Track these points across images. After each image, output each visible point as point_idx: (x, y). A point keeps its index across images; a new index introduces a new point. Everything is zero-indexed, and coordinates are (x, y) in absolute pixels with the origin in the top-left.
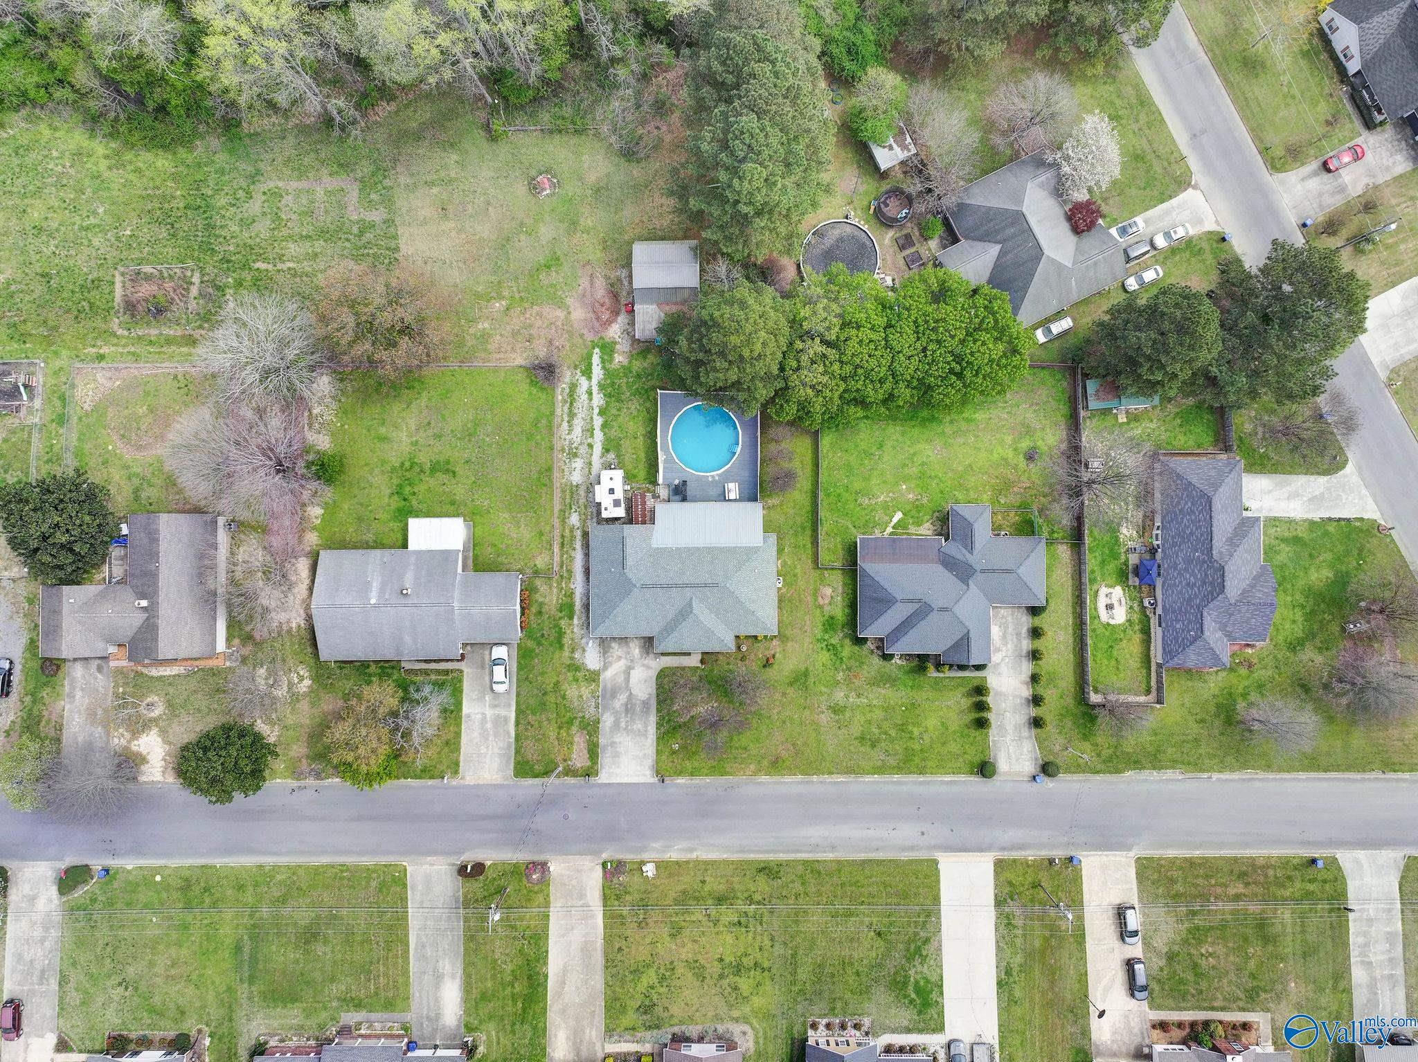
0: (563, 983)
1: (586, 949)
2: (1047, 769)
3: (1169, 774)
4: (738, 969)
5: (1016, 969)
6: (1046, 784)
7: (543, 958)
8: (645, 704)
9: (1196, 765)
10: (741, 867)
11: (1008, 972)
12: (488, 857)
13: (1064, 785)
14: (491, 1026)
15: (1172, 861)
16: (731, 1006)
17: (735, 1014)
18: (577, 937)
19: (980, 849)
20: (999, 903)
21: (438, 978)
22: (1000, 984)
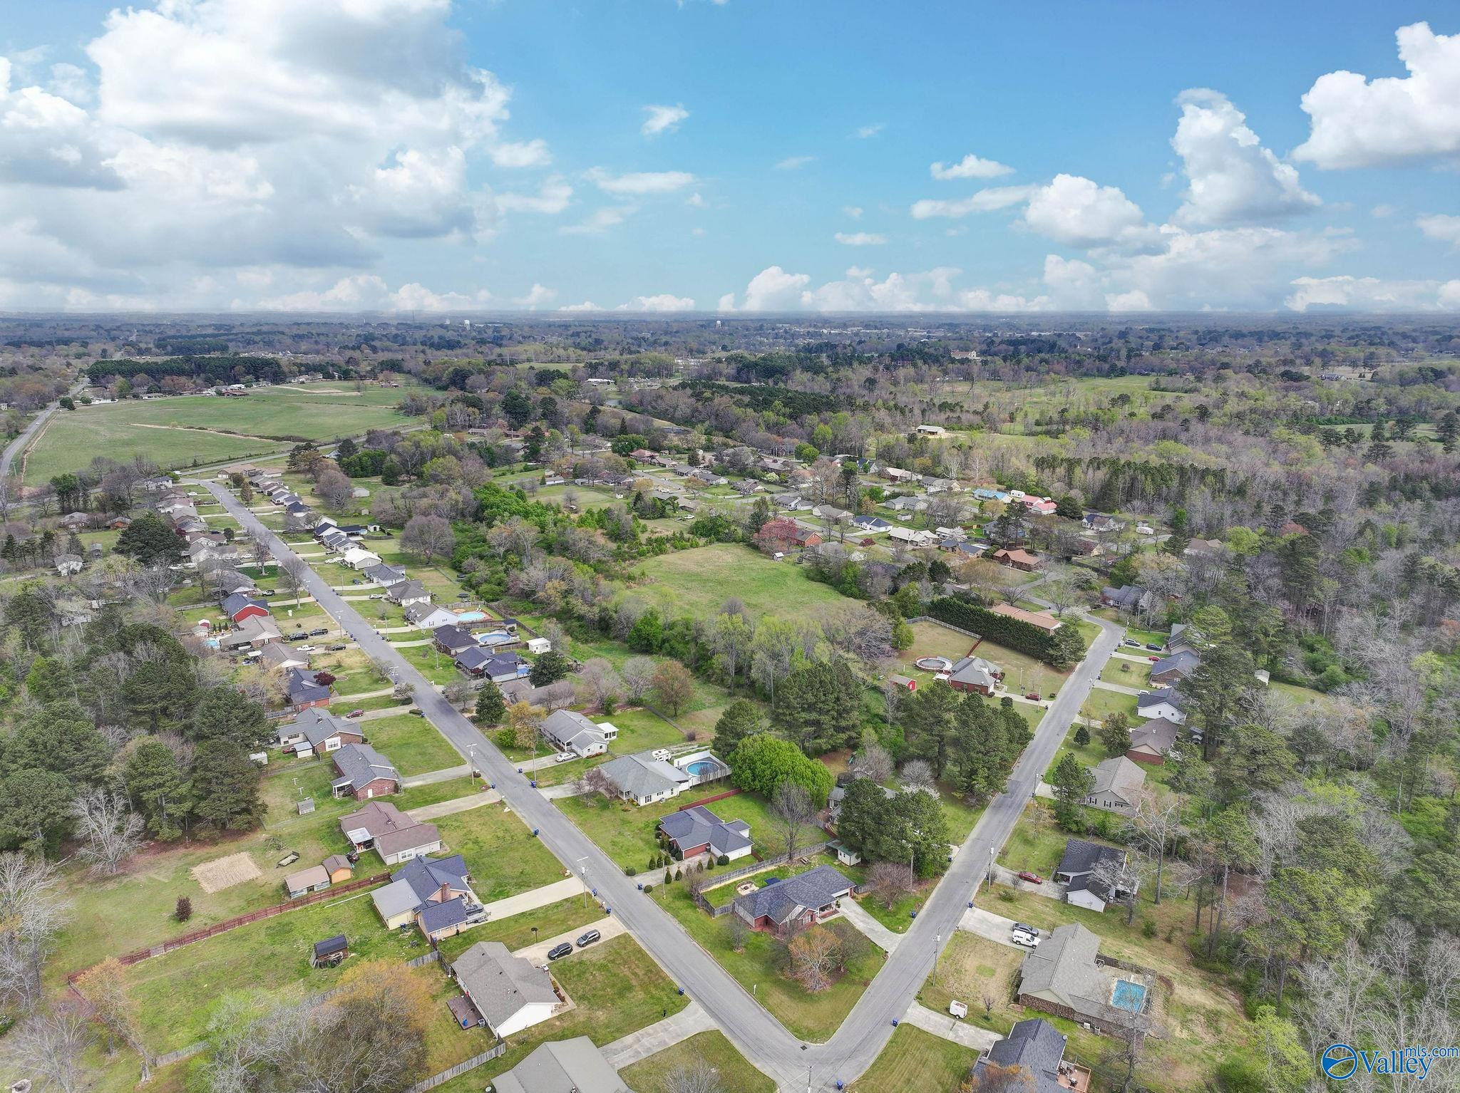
2: (648, 890)
4: (476, 843)
6: (641, 894)
7: (447, 800)
8: (579, 792)
11: (531, 914)
12: (485, 777)
13: (644, 898)
14: (406, 796)
16: (457, 844)
17: (453, 846)
18: (462, 804)
19: (588, 886)
21: (422, 780)
22: (523, 913)
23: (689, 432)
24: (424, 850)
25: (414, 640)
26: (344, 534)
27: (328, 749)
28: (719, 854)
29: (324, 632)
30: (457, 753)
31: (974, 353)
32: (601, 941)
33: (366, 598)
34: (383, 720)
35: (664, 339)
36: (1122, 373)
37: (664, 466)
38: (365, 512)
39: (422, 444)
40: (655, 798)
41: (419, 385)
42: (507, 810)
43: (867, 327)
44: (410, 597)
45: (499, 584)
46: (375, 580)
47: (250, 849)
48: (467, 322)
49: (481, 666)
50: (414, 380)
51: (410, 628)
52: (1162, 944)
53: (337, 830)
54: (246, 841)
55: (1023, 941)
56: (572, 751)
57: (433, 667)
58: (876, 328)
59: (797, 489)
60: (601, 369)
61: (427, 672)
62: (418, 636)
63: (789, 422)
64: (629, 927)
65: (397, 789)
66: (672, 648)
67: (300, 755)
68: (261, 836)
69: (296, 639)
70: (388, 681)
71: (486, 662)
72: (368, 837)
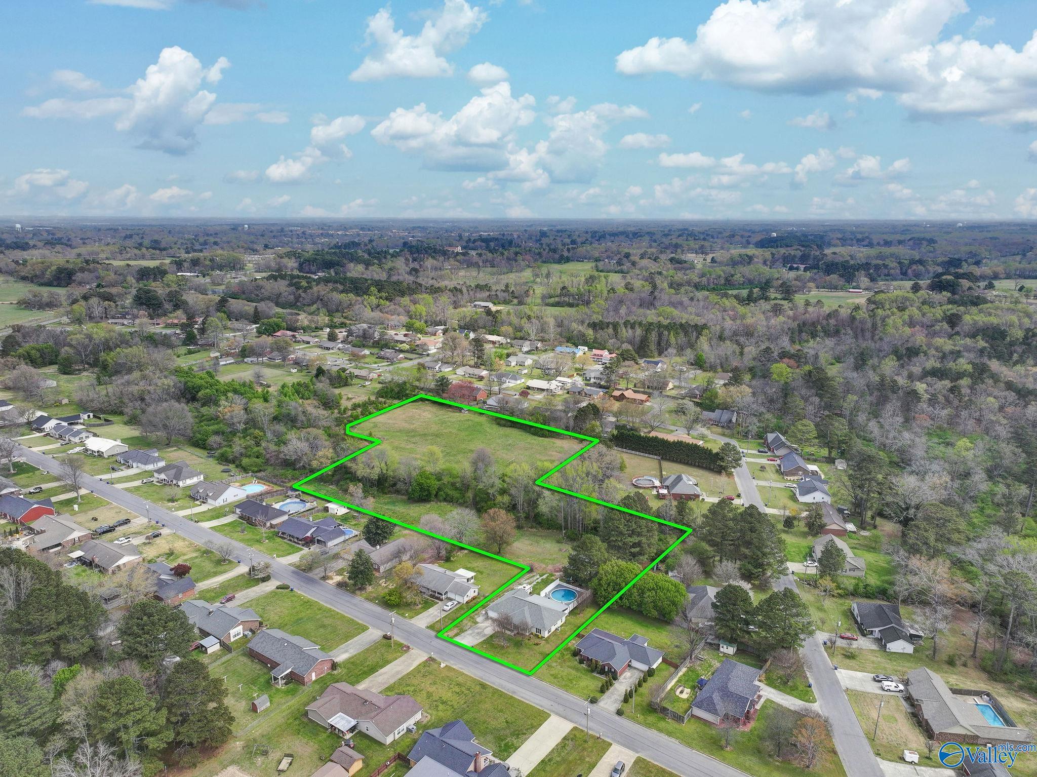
0: (380, 675)
1: (398, 673)
2: (619, 713)
3: (673, 740)
4: (443, 703)
5: (554, 761)
6: (617, 718)
7: (382, 667)
8: (485, 635)
9: (689, 745)
10: (474, 680)
11: (550, 760)
12: (396, 638)
13: (623, 721)
14: (346, 670)
15: (654, 765)
16: (430, 708)
17: (429, 711)
18: (399, 668)
19: (571, 721)
20: (565, 738)
21: (346, 651)
22: (543, 761)
23: (299, 314)
24: (410, 723)
25: (218, 517)
26: (65, 424)
27: (232, 640)
28: (645, 668)
29: (127, 522)
30: (353, 620)
31: (459, 248)
32: (627, 769)
33: (137, 483)
34: (258, 599)
35: (212, 240)
36: (568, 260)
37: (308, 343)
38: (65, 401)
39: (95, 336)
40: (553, 629)
41: (16, 281)
42: (443, 665)
43: (362, 229)
44: (186, 478)
45: (257, 457)
46: (135, 465)
47: (233, 762)
48: (18, 226)
49: (309, 534)
50: (11, 279)
51: (204, 508)
52: (962, 669)
53: (305, 720)
54: (224, 754)
55: (892, 688)
56: (450, 599)
57: (259, 541)
58: (369, 230)
59: (428, 355)
60: (186, 265)
61: (257, 546)
62: (217, 513)
63: (388, 303)
64: (637, 752)
65: (334, 666)
66: (447, 495)
67: (210, 651)
68: (236, 745)
69: (104, 532)
70: (230, 562)
71: (313, 530)
72: (353, 722)
